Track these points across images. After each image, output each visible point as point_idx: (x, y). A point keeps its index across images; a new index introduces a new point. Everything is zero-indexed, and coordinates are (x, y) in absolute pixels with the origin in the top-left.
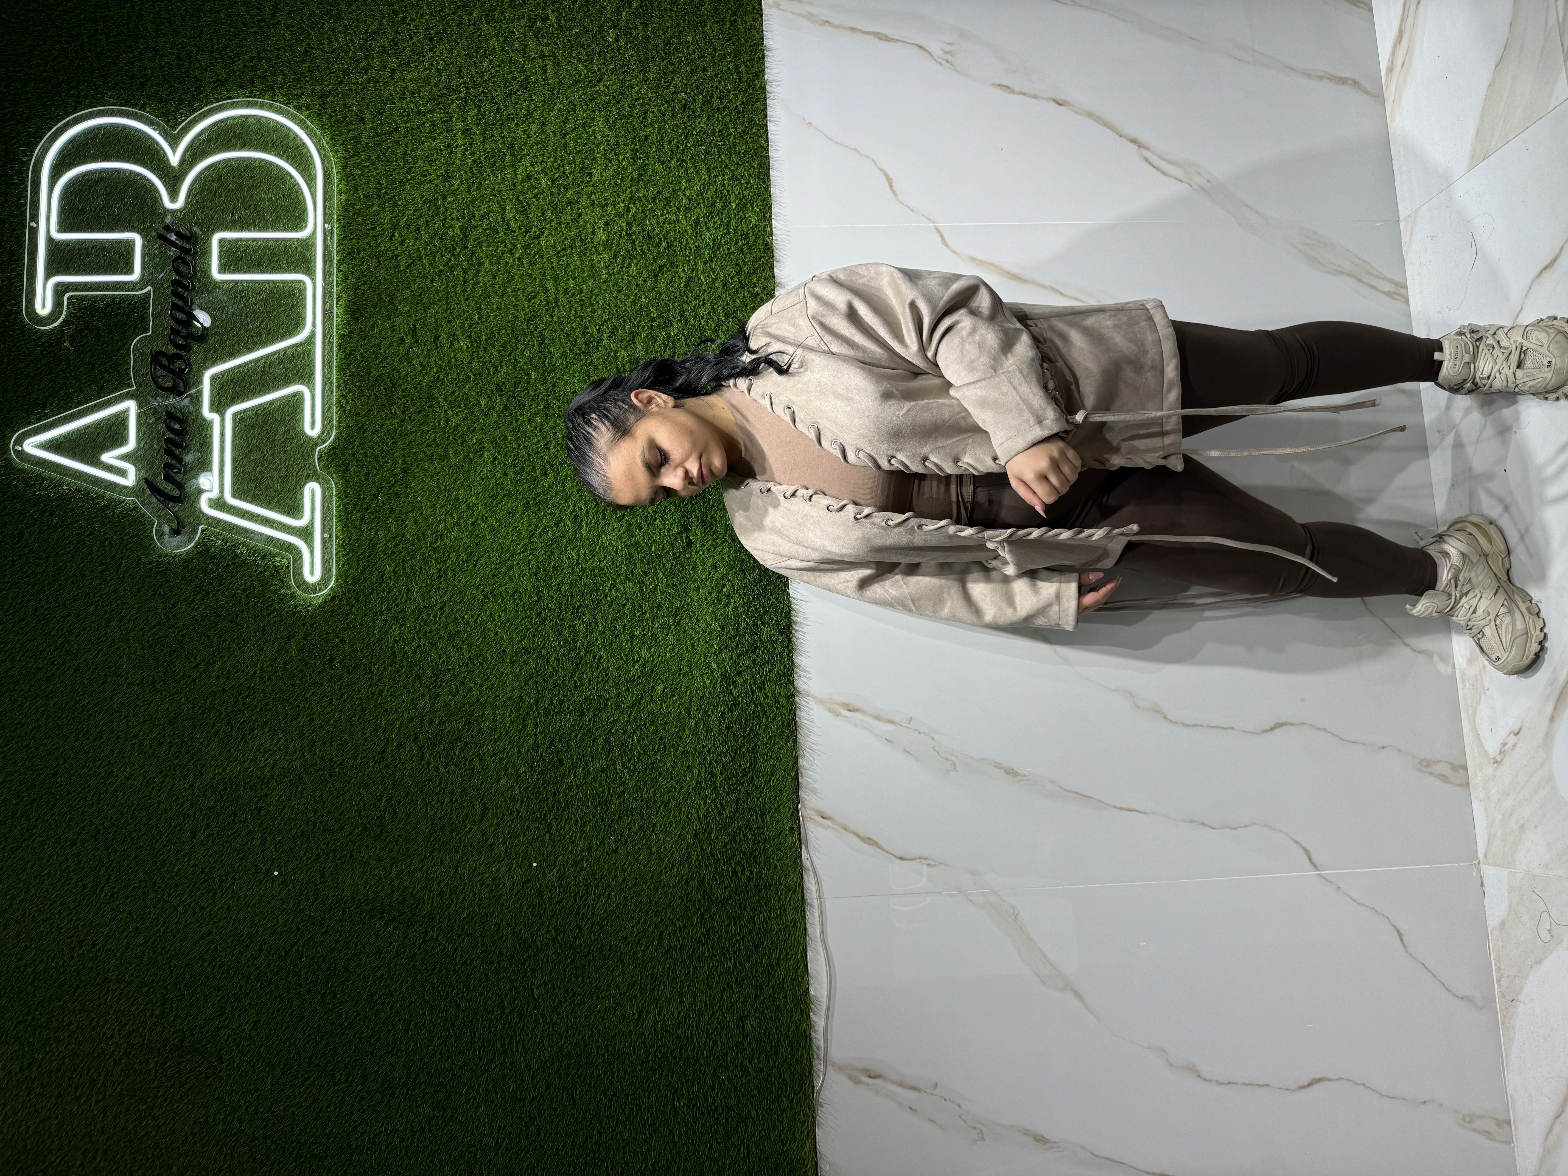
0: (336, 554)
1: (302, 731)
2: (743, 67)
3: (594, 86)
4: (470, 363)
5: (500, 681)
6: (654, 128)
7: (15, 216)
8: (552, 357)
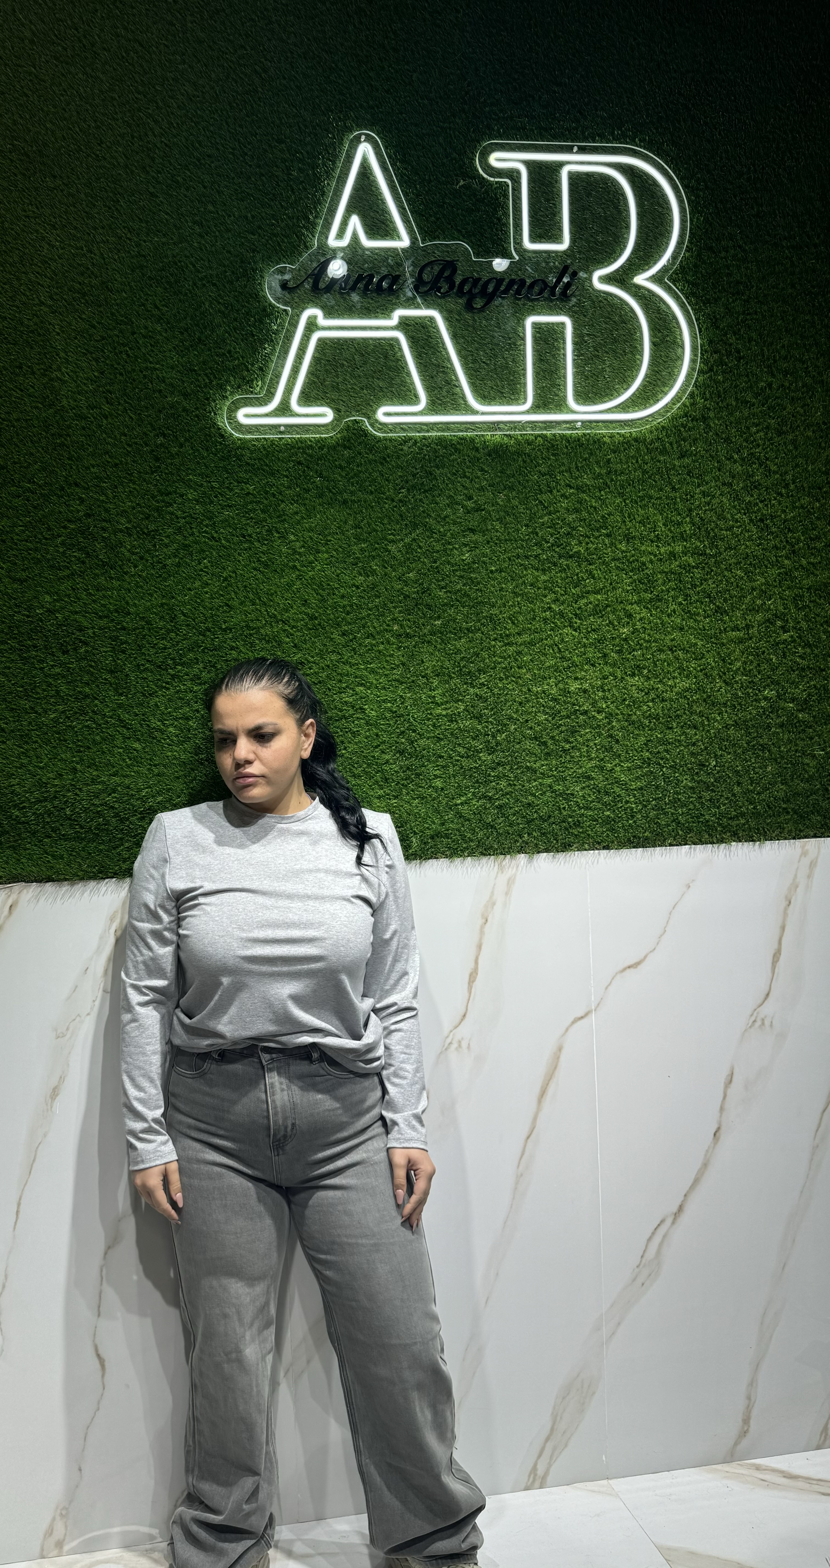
0: (265, 439)
1: (96, 407)
2: (743, 821)
3: (720, 677)
4: (449, 563)
5: (143, 593)
6: (680, 736)
7: (583, 133)
8: (456, 640)
